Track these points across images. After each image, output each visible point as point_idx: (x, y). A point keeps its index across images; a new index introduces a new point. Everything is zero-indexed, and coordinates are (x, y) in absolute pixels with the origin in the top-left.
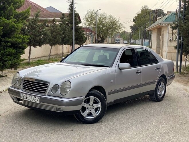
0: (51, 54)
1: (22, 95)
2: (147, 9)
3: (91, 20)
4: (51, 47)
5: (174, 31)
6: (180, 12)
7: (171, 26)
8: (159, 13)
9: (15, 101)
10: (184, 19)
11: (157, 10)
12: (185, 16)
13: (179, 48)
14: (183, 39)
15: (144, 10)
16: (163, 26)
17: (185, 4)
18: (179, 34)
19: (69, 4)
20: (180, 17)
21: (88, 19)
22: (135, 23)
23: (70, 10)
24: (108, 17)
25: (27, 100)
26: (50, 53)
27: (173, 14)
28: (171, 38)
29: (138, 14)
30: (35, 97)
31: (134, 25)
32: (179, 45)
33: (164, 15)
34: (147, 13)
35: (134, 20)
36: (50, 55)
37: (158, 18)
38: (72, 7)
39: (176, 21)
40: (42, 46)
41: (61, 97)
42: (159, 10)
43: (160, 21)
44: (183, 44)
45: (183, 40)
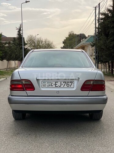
2: (73, 34)
3: (31, 43)
4: (8, 62)
5: (93, 48)
6: (96, 35)
7: (91, 44)
8: (82, 36)
10: (99, 39)
11: (80, 34)
12: (99, 37)
13: (97, 59)
14: (98, 52)
15: (70, 34)
16: (86, 46)
17: (99, 30)
18: (96, 50)
19: (17, 31)
20: (96, 39)
21: (29, 42)
22: (64, 44)
23: (18, 35)
24: (44, 40)
26: (7, 66)
27: (92, 36)
28: (91, 54)
29: (66, 38)
31: (63, 46)
32: (96, 57)
33: (86, 38)
34: (73, 36)
35: (63, 43)
37: (81, 41)
38: (19, 33)
39: (94, 42)
42: (82, 34)
43: (83, 42)
44: (99, 56)
45: (98, 54)
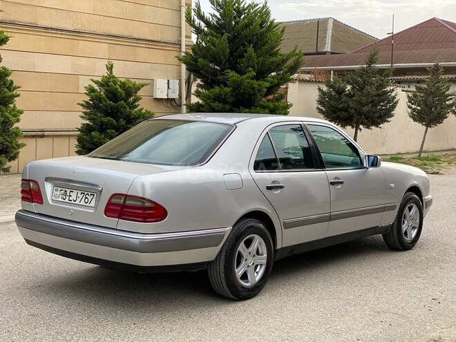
0: (424, 148)
4: (427, 129)
26: (422, 146)
36: (421, 152)
40: (381, 125)
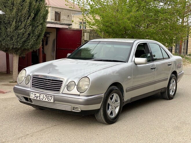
1: (32, 94)
9: (23, 101)
25: (38, 99)
30: (48, 96)
41: (79, 95)
